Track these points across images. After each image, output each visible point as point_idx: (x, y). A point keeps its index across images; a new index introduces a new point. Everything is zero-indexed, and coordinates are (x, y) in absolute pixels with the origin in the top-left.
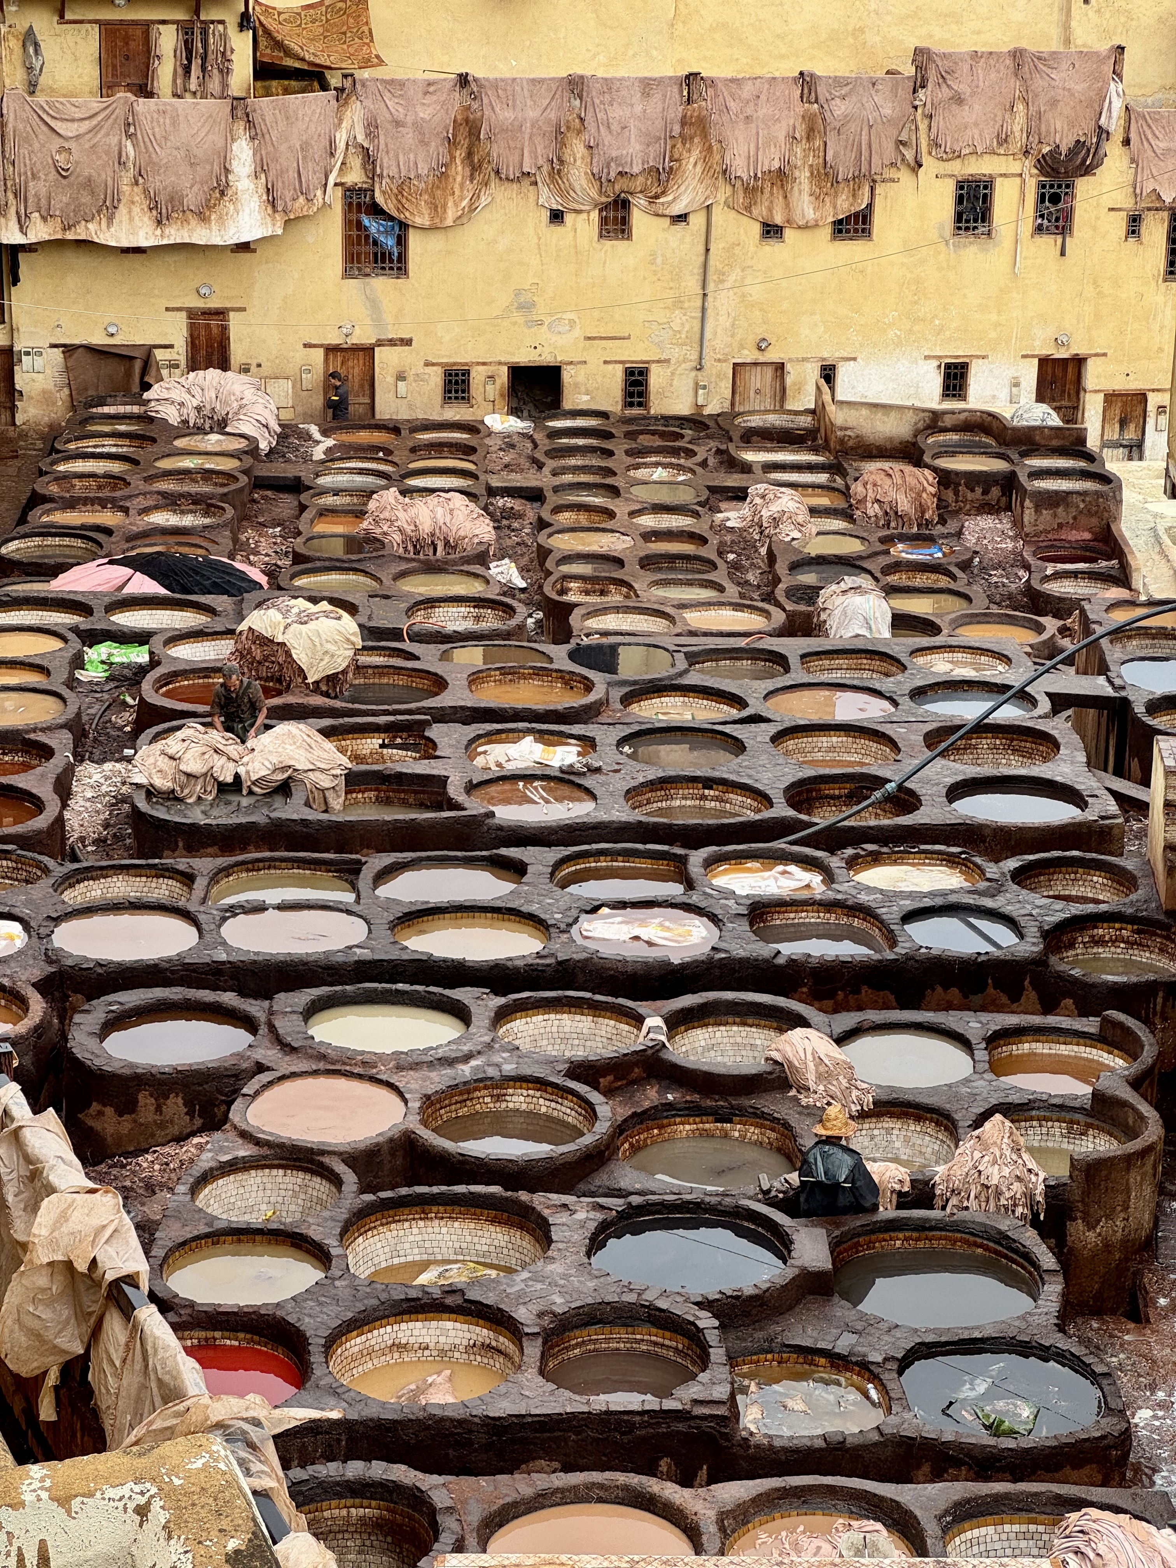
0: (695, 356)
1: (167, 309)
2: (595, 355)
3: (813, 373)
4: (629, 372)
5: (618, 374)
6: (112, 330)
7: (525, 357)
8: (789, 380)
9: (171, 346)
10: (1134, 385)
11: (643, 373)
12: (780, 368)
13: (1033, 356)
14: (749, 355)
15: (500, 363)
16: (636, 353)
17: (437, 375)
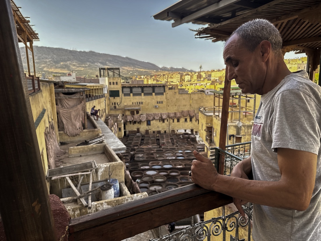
0: (169, 130)
7: (158, 130)
10: (197, 131)
13: (190, 129)
14: (172, 130)
16: (165, 130)
17: (152, 132)
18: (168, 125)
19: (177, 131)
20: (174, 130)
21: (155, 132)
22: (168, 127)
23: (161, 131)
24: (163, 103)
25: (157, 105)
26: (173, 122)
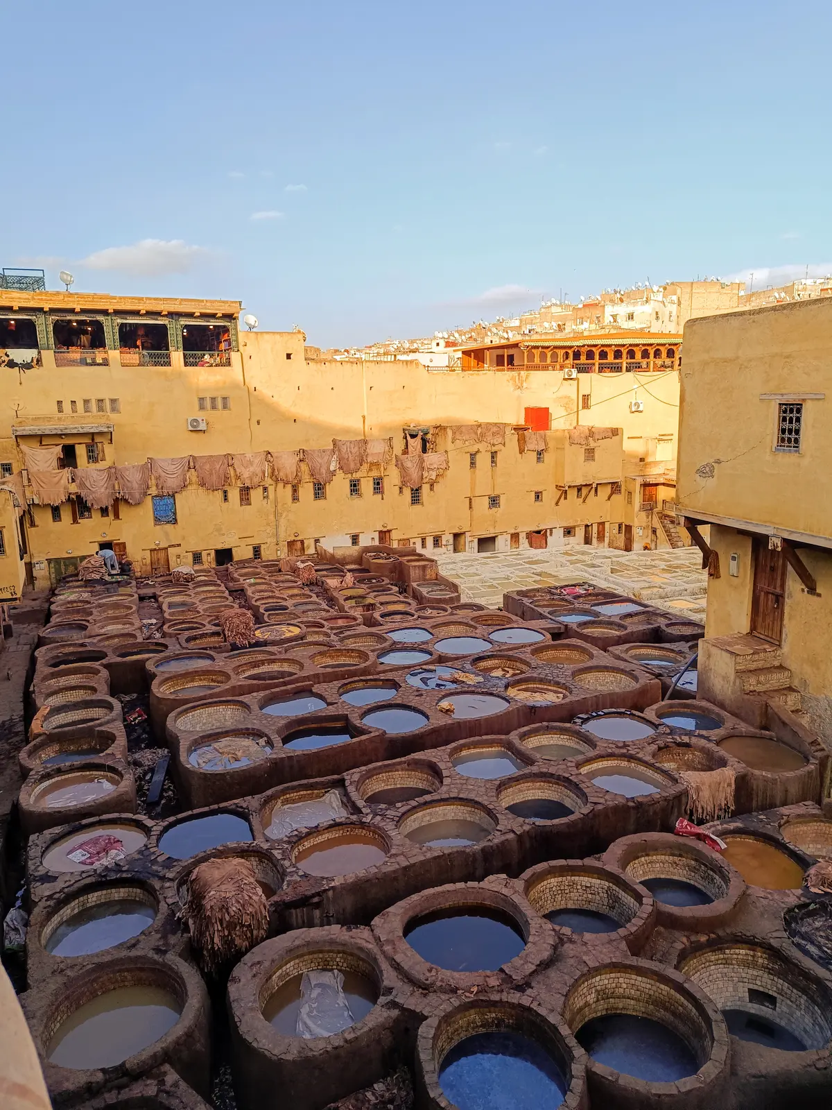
0: (275, 540)
1: (91, 543)
2: (243, 543)
3: (312, 542)
4: (254, 548)
5: (251, 548)
6: (69, 552)
7: (220, 547)
8: (305, 545)
10: (406, 536)
11: (259, 547)
12: (302, 542)
13: (377, 531)
14: (293, 538)
15: (211, 549)
16: (256, 541)
18: (272, 517)
19: (317, 541)
20: (299, 538)
21: (204, 554)
22: (268, 524)
23: (234, 551)
24: (231, 403)
25: (200, 416)
26: (295, 498)
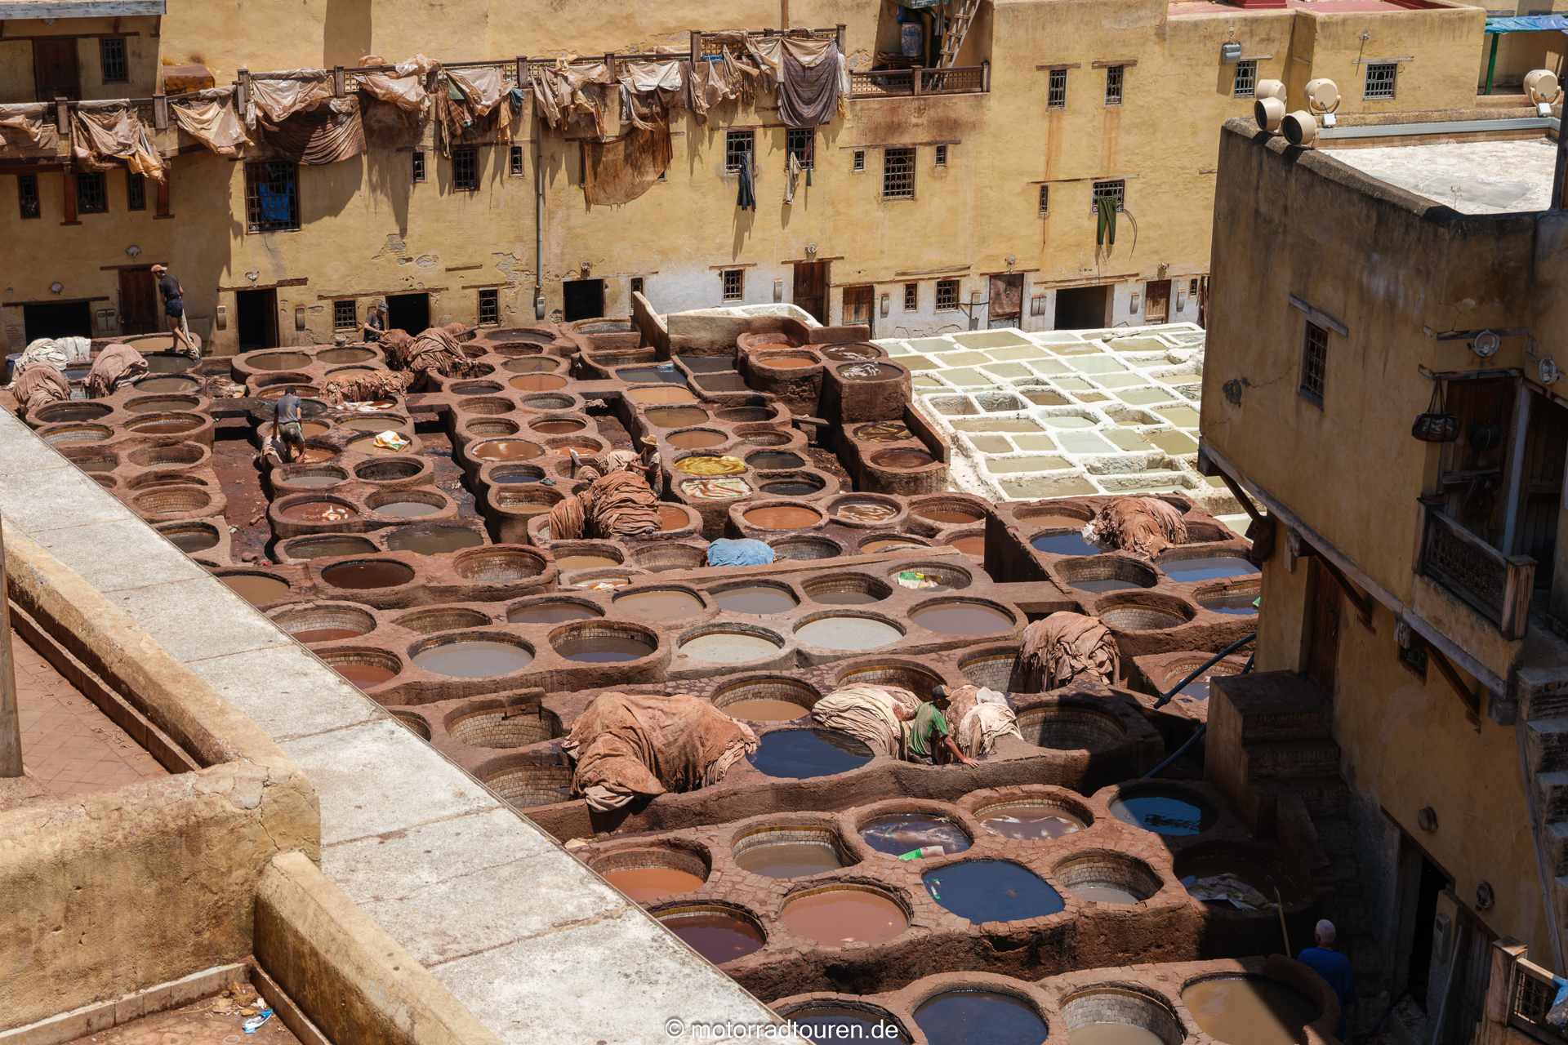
0: (533, 279)
1: (102, 269)
2: (455, 283)
3: (625, 283)
4: (482, 294)
5: (474, 295)
6: (56, 288)
7: (397, 288)
8: (607, 295)
9: (106, 298)
10: (864, 279)
11: (494, 293)
13: (790, 262)
14: (577, 275)
15: (379, 293)
16: (485, 278)
17: (328, 307)
18: (529, 222)
19: (637, 284)
20: (594, 275)
21: (363, 303)
22: (519, 239)
23: (433, 300)
